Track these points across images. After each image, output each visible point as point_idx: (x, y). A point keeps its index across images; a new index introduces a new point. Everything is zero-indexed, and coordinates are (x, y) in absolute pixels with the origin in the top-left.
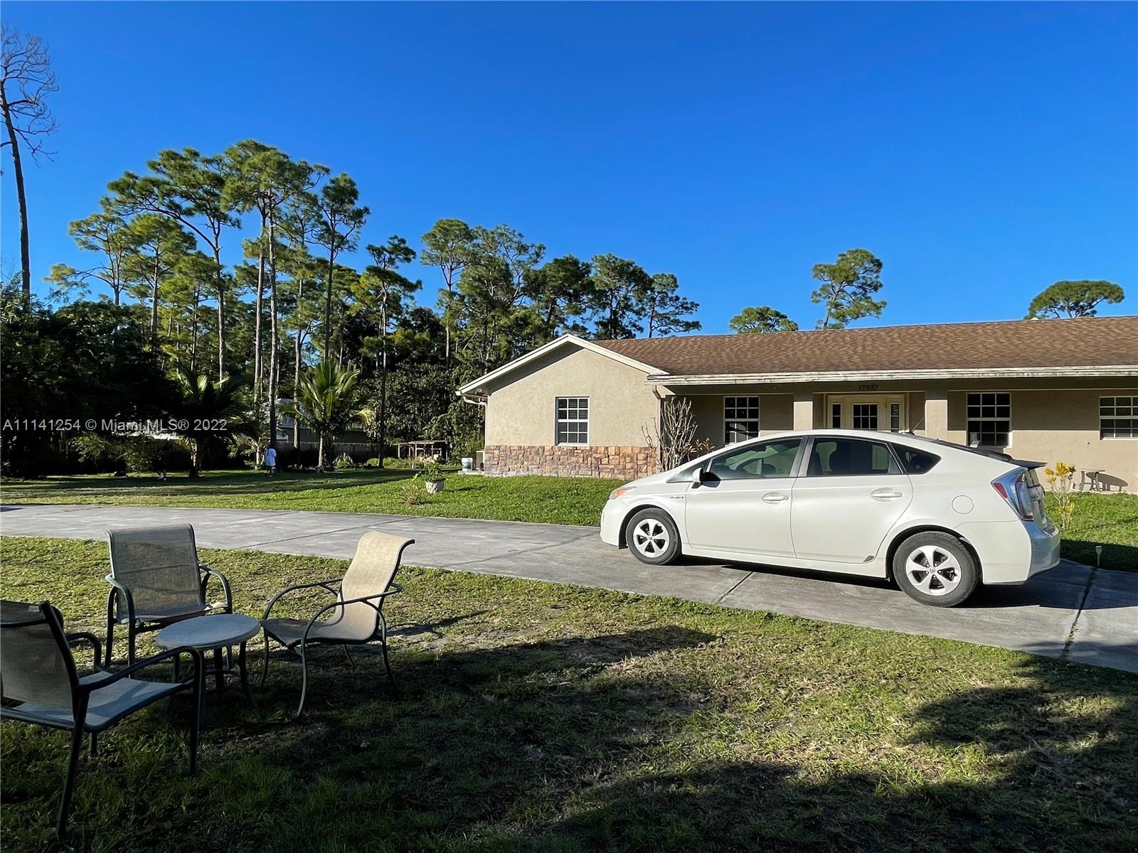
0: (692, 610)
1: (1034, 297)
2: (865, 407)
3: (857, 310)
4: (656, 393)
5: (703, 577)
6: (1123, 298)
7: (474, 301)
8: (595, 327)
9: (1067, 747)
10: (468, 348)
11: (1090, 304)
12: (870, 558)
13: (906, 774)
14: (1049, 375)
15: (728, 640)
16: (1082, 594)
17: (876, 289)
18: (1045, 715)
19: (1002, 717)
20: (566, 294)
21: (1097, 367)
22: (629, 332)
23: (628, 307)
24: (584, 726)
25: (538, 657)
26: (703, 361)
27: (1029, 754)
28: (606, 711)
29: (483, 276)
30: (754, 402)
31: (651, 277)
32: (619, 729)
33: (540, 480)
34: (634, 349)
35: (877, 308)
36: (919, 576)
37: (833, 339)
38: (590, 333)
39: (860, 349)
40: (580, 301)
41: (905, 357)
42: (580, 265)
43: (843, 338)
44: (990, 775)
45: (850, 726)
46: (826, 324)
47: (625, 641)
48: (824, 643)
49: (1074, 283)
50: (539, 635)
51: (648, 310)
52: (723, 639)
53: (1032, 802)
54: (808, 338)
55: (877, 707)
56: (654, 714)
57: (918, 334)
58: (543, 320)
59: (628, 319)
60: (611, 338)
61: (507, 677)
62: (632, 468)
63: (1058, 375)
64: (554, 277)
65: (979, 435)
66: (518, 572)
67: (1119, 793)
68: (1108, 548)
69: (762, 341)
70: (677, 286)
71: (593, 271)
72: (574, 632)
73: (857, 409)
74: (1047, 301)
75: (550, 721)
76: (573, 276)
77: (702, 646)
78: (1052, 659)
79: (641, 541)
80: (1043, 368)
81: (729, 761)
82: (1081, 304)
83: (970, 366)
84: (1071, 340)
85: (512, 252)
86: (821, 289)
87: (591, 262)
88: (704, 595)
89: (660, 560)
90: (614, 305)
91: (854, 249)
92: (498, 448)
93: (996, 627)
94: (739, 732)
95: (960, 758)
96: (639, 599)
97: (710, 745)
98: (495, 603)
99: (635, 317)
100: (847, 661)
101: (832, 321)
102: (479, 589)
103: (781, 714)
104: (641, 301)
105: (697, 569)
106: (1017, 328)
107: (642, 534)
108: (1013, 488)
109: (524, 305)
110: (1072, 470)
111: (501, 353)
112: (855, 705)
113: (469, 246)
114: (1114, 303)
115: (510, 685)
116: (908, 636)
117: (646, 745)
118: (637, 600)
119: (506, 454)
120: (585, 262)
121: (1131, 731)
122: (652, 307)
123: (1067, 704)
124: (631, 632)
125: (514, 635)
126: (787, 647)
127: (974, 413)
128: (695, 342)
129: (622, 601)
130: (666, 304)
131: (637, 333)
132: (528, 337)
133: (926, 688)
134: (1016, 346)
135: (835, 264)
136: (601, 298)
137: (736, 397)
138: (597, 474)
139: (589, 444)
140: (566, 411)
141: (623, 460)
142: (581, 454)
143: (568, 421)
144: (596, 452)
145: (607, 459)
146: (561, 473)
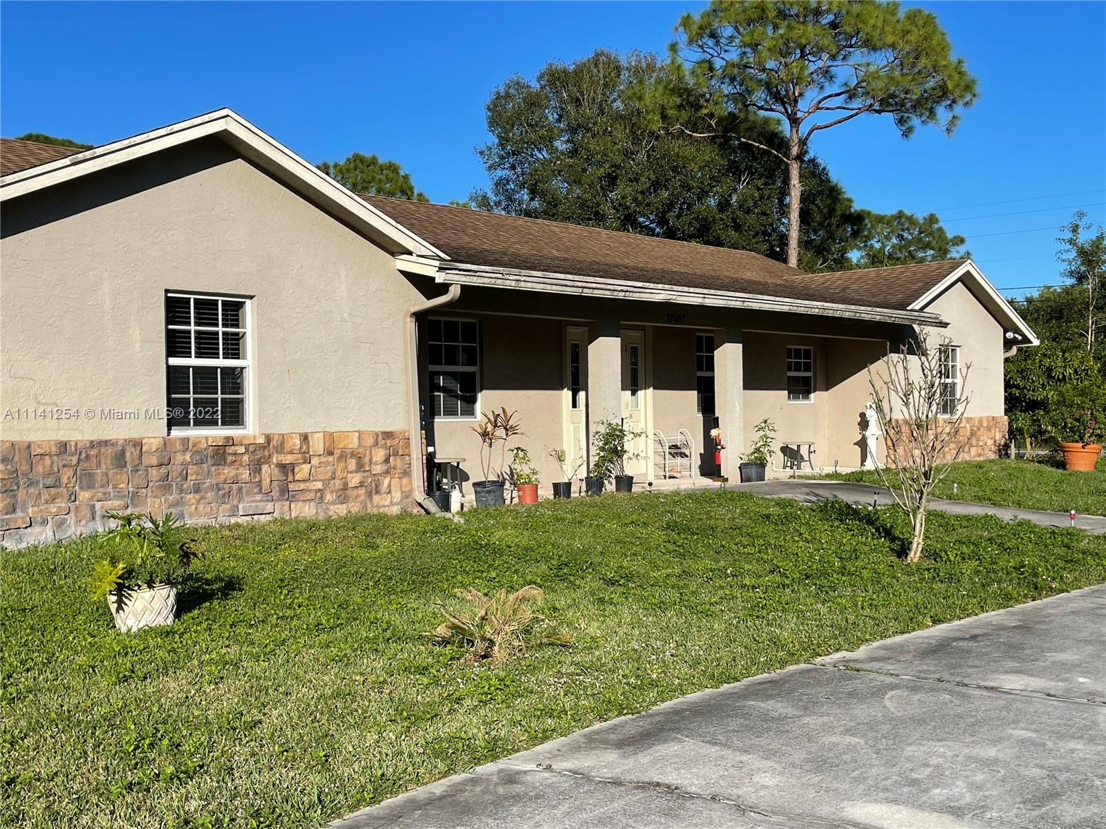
62: (362, 484)
65: (702, 397)
119: (11, 471)
127: (700, 364)
137: (443, 319)
138: (286, 508)
139: (252, 428)
140: (189, 332)
141: (342, 465)
142: (246, 458)
143: (193, 361)
144: (280, 449)
145: (306, 467)
146: (191, 516)
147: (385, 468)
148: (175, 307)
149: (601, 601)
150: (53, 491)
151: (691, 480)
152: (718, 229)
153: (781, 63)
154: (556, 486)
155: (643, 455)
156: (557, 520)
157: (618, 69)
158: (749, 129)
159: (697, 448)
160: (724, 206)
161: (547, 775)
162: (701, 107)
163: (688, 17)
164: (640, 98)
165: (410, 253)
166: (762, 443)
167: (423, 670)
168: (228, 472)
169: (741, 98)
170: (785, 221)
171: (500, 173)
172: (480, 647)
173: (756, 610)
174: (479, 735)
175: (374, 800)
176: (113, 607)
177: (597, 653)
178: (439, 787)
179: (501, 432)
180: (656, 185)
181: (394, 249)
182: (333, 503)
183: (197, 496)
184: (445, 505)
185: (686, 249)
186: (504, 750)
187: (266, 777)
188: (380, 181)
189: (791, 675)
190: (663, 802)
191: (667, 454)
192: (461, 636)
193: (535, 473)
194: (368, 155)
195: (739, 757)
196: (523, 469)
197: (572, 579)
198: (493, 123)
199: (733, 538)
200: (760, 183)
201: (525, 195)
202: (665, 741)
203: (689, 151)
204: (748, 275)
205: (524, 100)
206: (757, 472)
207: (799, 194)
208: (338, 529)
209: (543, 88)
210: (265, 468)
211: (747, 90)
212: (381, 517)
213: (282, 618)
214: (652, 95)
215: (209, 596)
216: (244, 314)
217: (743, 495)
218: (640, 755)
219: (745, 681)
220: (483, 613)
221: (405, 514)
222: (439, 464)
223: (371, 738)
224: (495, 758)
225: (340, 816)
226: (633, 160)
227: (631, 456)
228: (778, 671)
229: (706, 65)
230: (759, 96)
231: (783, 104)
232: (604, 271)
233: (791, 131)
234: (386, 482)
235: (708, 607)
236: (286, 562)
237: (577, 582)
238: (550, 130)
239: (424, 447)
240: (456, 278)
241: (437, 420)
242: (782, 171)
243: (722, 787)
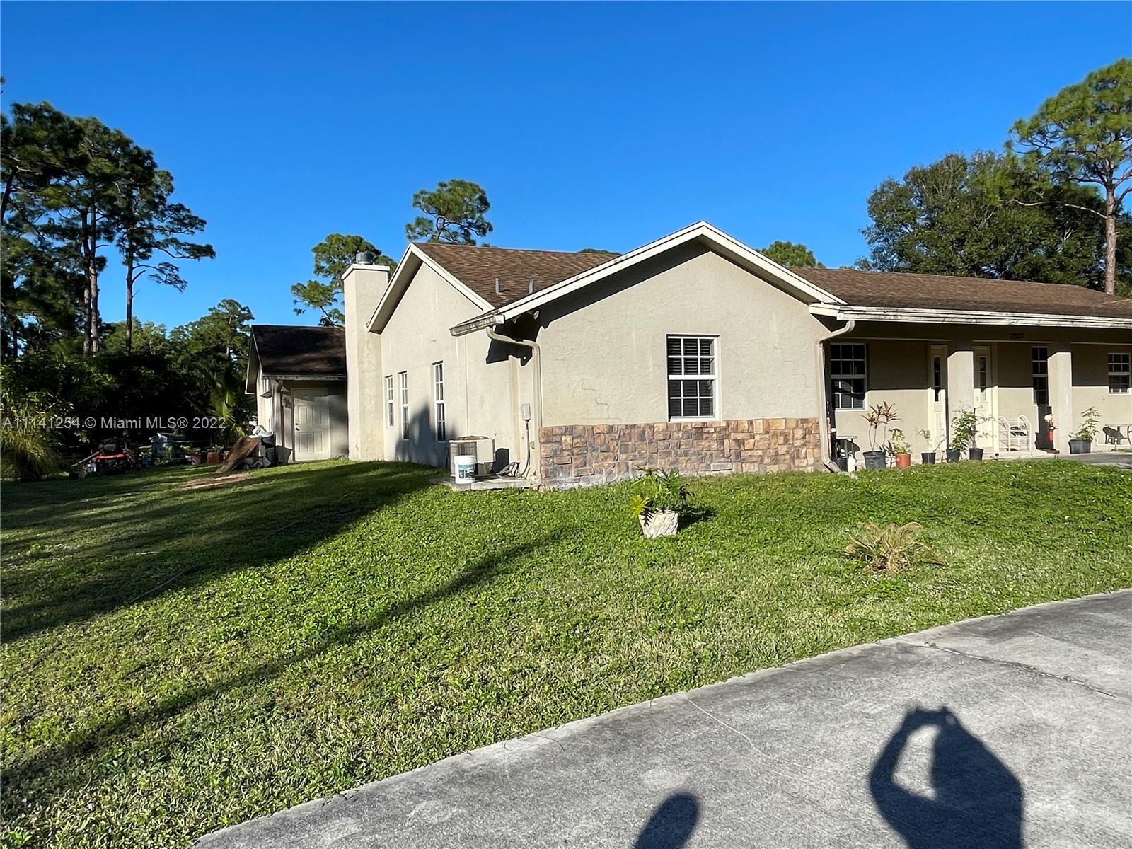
30: (859, 351)
62: (787, 452)
92: (570, 430)
119: (584, 443)
137: (841, 344)
138: (740, 467)
139: (719, 416)
140: (680, 359)
141: (774, 440)
142: (715, 435)
143: (683, 377)
144: (736, 430)
145: (752, 441)
146: (683, 470)
147: (803, 442)
148: (672, 344)
149: (965, 535)
150: (606, 454)
151: (1028, 451)
152: (1046, 271)
153: (1098, 146)
154: (924, 455)
155: (991, 434)
156: (927, 478)
157: (965, 165)
158: (1072, 196)
159: (1033, 428)
160: (1051, 253)
161: (933, 650)
162: (1032, 184)
163: (1020, 122)
164: (983, 184)
165: (820, 302)
166: (1088, 425)
167: (839, 574)
168: (704, 444)
169: (1065, 176)
170: (1103, 261)
171: (877, 244)
172: (878, 561)
173: (1091, 547)
174: (882, 619)
175: (811, 654)
176: (642, 522)
177: (964, 571)
178: (856, 650)
179: (883, 418)
180: (996, 243)
181: (808, 300)
182: (769, 464)
183: (686, 458)
184: (844, 466)
185: (1022, 287)
186: (900, 630)
187: (741, 632)
188: (793, 257)
189: (1124, 595)
190: (1025, 678)
191: (1009, 433)
192: (862, 553)
193: (908, 446)
194: (784, 242)
195: (1084, 651)
196: (900, 444)
197: (941, 519)
198: (872, 211)
199: (1066, 494)
200: (1081, 235)
201: (895, 258)
202: (1023, 635)
203: (1022, 216)
204: (1074, 303)
205: (895, 194)
206: (1084, 447)
207: (1114, 240)
208: (773, 480)
209: (908, 183)
210: (726, 441)
211: (1068, 168)
212: (801, 474)
213: (742, 534)
214: (991, 180)
215: (696, 519)
216: (713, 346)
217: (1073, 463)
218: (1004, 643)
219: (1085, 598)
220: (879, 539)
221: (816, 472)
222: (839, 440)
223: (806, 614)
224: (893, 636)
225: (790, 661)
226: (977, 227)
227: (981, 434)
228: (1112, 592)
229: (1035, 154)
230: (1080, 171)
231: (1100, 175)
232: (959, 305)
233: (1107, 194)
234: (804, 450)
235: (1050, 543)
236: (741, 501)
237: (945, 521)
238: (914, 212)
239: (829, 428)
240: (852, 316)
241: (837, 411)
242: (1100, 225)
243: (1071, 671)
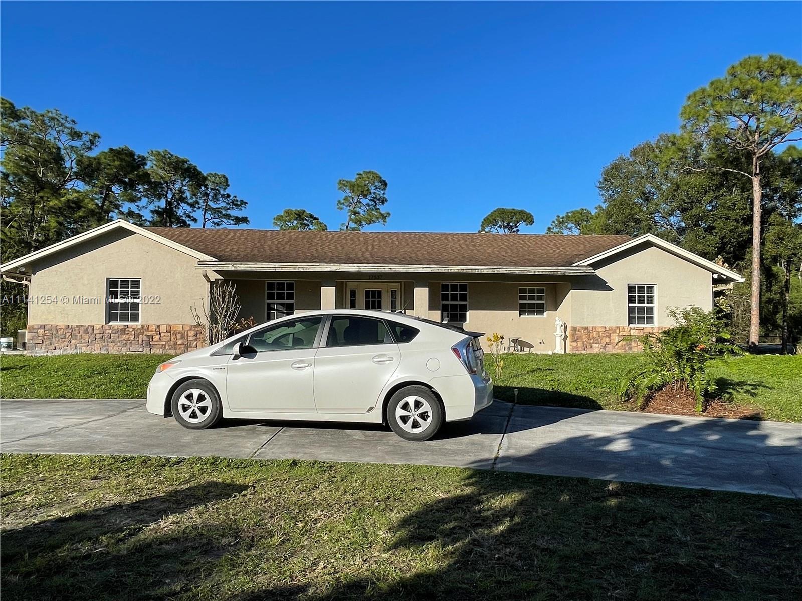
0: (229, 466)
1: (484, 218)
2: (374, 292)
3: (370, 218)
4: (206, 276)
5: (241, 436)
6: (533, 222)
7: (20, 180)
8: (151, 215)
9: (491, 532)
10: (12, 227)
11: (516, 225)
12: (371, 408)
13: (389, 574)
14: (490, 272)
15: (258, 488)
16: (505, 423)
17: (383, 203)
18: (480, 511)
19: (454, 518)
20: (121, 182)
21: (517, 268)
22: (184, 222)
23: (183, 200)
24: (117, 587)
25: (73, 529)
26: (249, 250)
27: (469, 542)
28: (141, 569)
29: (30, 156)
30: (290, 286)
31: (205, 175)
32: (151, 584)
33: (88, 357)
34: (186, 237)
35: (384, 217)
36: (404, 419)
37: (352, 240)
38: (146, 220)
39: (370, 248)
40: (135, 190)
41: (401, 255)
42: (136, 157)
43: (358, 239)
44: (444, 562)
45: (350, 544)
46: (347, 227)
47: (165, 502)
48: (336, 479)
49: (507, 210)
50: (76, 507)
51: (202, 204)
52: (254, 487)
53: (469, 576)
54: (333, 237)
55: (371, 525)
56: (187, 564)
57: (410, 238)
58: (97, 205)
59: (182, 210)
60: (166, 226)
61: (37, 554)
62: (183, 344)
63: (496, 272)
64: (110, 165)
65: (448, 313)
66: (57, 448)
67: (520, 557)
68: (522, 390)
69: (297, 237)
70: (228, 186)
71: (149, 164)
72: (113, 499)
73: (367, 293)
74: (490, 221)
75: (81, 589)
76: (128, 166)
77: (235, 496)
78: (486, 471)
79: (185, 409)
80: (487, 267)
81: (252, 593)
82: (511, 224)
83: (443, 264)
84: (503, 248)
85: (65, 138)
86: (344, 199)
87: (148, 155)
88: (241, 451)
89: (203, 424)
90: (170, 196)
91: (368, 171)
92: (43, 327)
93: (455, 453)
94: (263, 565)
95: (426, 554)
96: (181, 462)
97: (236, 581)
98: (29, 482)
99: (189, 209)
100: (351, 492)
101: (352, 225)
102: (10, 470)
103: (298, 544)
104: (195, 195)
105: (237, 429)
106: (472, 238)
107: (187, 402)
108: (464, 351)
109: (77, 189)
110: (502, 338)
111: (51, 234)
112: (355, 526)
113: (14, 125)
114: (529, 226)
115: (39, 561)
116: (396, 465)
117: (178, 594)
118: (179, 463)
119: (51, 333)
120: (142, 154)
121: (527, 514)
122: (206, 202)
123: (493, 501)
124: (171, 492)
125: (47, 511)
126: (306, 487)
127: (445, 297)
128: (242, 235)
129: (164, 465)
130: (218, 200)
131: (191, 223)
132: (82, 219)
133: (406, 505)
134: (472, 251)
135: (354, 181)
136: (156, 189)
138: (149, 350)
139: (140, 322)
140: (118, 291)
141: (174, 336)
142: (133, 332)
145: (158, 336)
146: (111, 350)
147: (194, 338)
150: (63, 339)
168: (126, 336)
183: (114, 344)
207: (759, 195)
210: (141, 336)
216: (140, 284)
234: (195, 343)
